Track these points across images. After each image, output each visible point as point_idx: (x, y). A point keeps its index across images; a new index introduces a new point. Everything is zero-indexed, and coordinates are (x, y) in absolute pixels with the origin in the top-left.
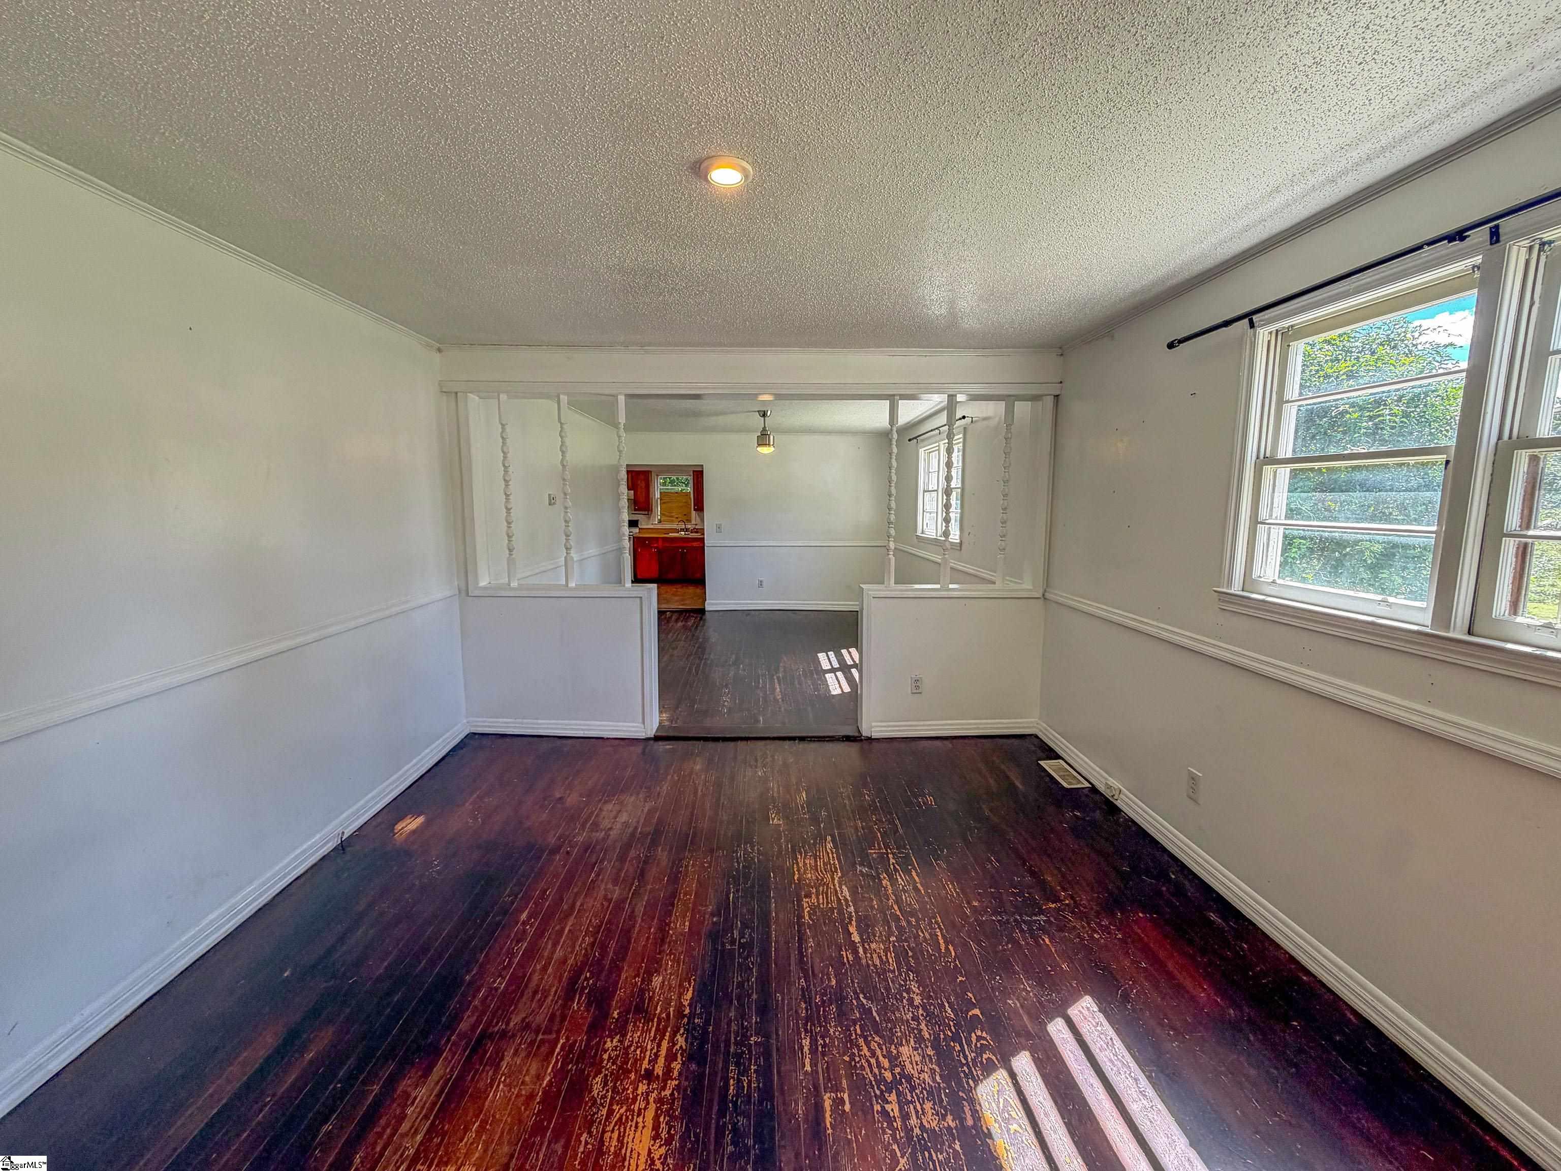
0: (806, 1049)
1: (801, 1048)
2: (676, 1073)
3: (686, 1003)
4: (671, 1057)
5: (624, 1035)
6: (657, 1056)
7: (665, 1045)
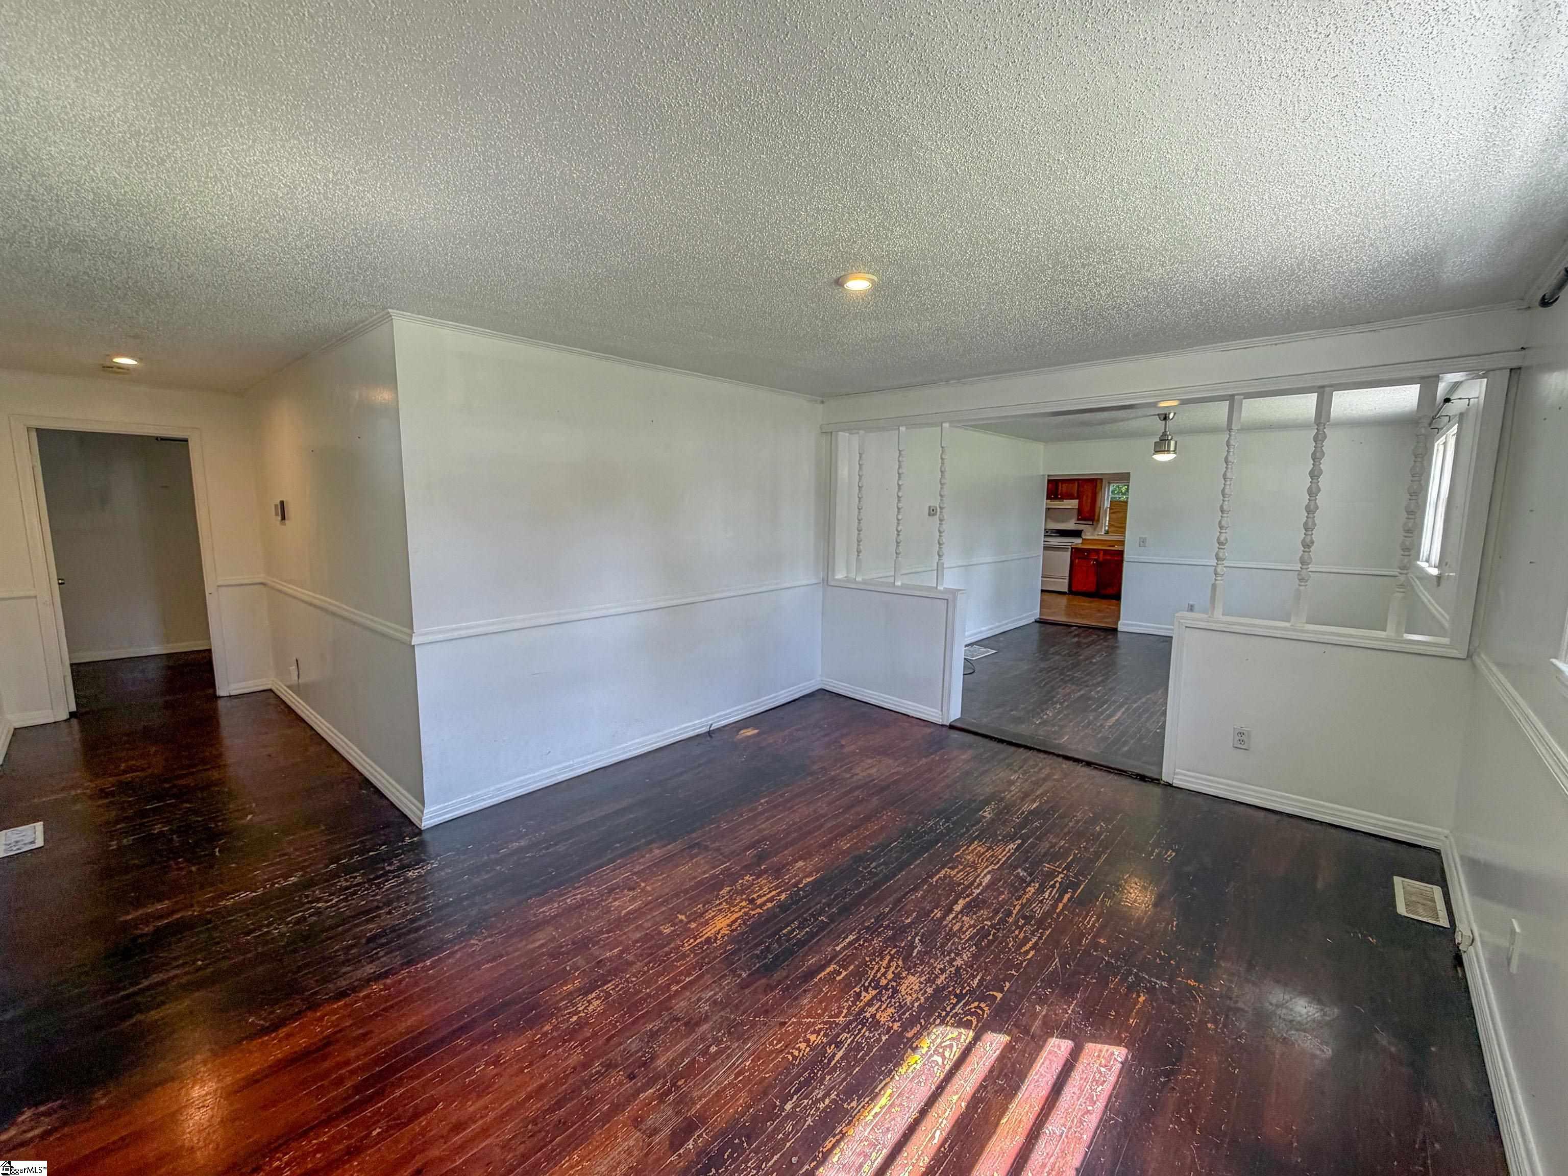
0: (847, 940)
1: (846, 937)
2: (765, 908)
3: (804, 882)
4: (771, 900)
5: (757, 879)
6: (765, 895)
7: (773, 893)
